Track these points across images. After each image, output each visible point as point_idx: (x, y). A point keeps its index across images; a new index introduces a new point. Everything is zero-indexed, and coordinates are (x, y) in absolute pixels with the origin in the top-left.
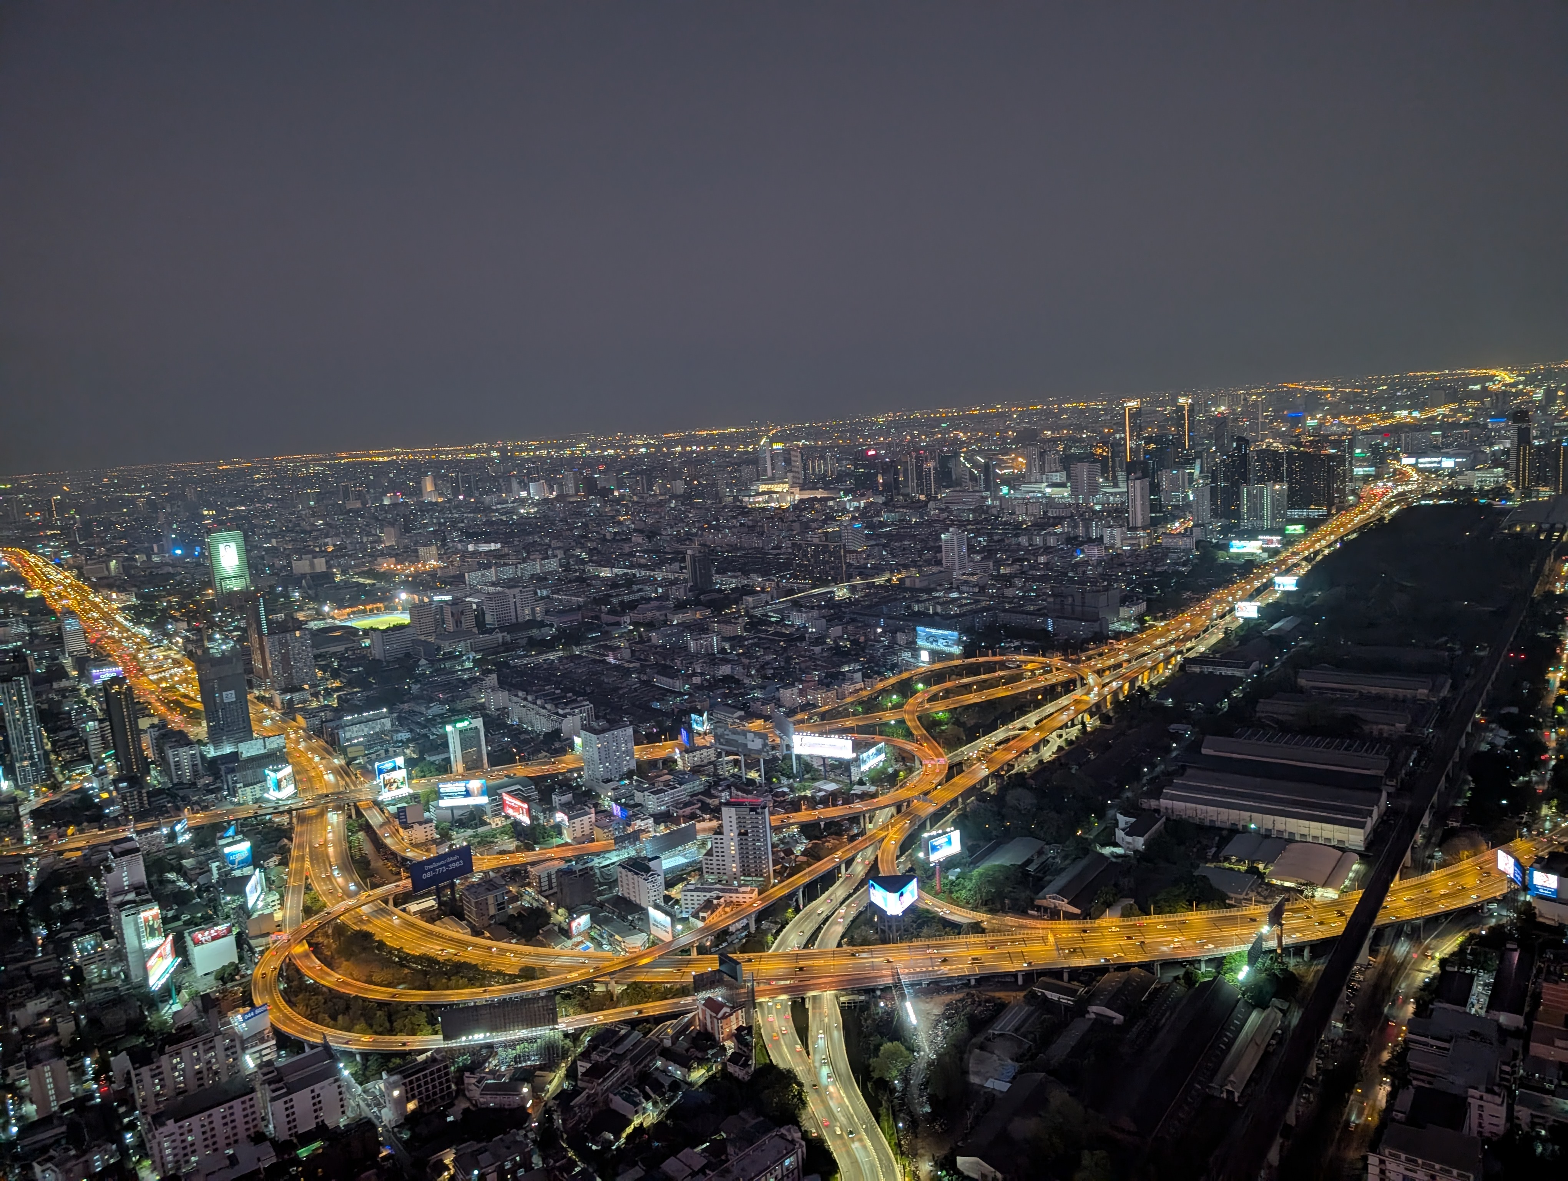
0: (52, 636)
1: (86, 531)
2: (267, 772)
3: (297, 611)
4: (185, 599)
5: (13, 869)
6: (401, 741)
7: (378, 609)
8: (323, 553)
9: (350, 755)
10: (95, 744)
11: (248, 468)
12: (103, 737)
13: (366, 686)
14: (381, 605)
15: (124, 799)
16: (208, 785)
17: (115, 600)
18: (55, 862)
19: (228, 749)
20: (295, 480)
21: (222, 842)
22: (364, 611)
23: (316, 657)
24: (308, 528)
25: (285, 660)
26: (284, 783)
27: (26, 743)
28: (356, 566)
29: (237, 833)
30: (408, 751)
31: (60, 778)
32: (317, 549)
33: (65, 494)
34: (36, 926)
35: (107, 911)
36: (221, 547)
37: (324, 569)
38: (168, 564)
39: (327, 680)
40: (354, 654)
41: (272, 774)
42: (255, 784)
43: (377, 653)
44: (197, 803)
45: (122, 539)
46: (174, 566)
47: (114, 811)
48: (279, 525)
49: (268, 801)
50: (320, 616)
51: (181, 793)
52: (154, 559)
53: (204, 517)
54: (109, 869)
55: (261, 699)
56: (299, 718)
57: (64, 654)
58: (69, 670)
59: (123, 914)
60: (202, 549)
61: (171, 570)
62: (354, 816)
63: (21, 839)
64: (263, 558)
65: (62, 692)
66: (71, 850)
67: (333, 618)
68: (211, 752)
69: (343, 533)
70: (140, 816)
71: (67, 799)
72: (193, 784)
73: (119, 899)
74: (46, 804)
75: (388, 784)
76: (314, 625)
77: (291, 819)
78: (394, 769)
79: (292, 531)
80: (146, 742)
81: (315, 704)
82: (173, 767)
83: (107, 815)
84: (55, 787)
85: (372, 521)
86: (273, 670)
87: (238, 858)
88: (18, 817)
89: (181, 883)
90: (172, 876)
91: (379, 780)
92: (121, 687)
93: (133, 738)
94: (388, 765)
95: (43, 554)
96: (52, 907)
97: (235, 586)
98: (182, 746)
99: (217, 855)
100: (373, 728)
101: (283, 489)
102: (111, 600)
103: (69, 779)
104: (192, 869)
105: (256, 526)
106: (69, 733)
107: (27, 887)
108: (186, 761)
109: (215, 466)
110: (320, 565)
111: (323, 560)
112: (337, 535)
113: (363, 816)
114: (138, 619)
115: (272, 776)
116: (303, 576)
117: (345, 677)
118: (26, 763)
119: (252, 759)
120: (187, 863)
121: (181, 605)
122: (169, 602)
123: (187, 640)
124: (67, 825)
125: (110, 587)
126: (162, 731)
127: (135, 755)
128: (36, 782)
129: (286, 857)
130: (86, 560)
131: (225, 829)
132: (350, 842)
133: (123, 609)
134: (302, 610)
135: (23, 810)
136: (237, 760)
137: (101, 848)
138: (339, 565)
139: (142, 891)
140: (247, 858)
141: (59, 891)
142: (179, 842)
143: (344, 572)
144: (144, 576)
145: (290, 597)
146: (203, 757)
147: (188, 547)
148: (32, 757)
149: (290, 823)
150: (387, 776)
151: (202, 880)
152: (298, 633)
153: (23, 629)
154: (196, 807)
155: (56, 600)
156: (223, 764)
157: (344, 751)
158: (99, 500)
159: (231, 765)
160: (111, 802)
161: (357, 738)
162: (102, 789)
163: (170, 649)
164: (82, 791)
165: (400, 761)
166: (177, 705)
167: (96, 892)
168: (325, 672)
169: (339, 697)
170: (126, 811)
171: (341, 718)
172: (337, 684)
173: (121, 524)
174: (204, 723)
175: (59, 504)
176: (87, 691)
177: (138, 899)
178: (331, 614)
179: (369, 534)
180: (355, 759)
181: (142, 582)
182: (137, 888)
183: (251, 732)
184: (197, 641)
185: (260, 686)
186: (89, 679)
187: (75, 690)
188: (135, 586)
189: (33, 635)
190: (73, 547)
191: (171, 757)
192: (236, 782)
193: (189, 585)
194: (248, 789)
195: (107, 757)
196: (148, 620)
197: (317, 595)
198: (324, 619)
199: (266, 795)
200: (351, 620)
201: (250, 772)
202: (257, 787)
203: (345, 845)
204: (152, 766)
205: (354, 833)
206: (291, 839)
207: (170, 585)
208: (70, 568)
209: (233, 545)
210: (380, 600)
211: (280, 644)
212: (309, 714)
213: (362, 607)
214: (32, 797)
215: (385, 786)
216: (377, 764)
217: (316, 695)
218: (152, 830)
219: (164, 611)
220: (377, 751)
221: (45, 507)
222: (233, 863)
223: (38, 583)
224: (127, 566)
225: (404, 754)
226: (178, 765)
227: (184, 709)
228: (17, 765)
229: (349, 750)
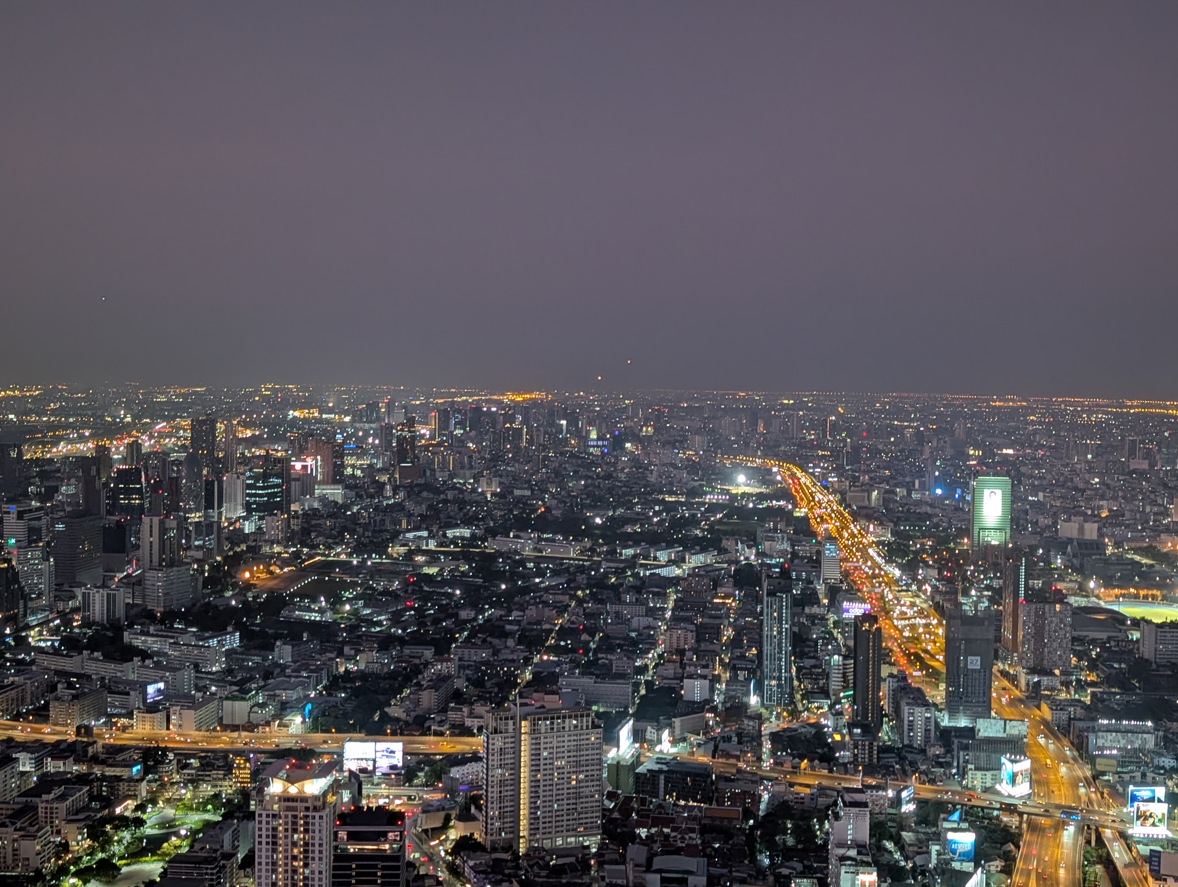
0: (810, 559)
1: (855, 456)
2: (1003, 760)
3: (1057, 580)
4: (939, 544)
5: (749, 787)
6: (1163, 768)
7: (1154, 597)
8: (1095, 517)
9: (1098, 768)
10: (835, 682)
11: (1022, 407)
12: (844, 676)
13: (1126, 687)
14: (1158, 593)
15: (856, 747)
16: (938, 756)
17: (871, 533)
18: (785, 793)
19: (963, 722)
20: (1073, 427)
21: (946, 825)
22: (1136, 597)
23: (1074, 639)
24: (1081, 486)
25: (1039, 634)
26: (1019, 778)
27: (777, 662)
28: (1132, 540)
29: (961, 820)
30: (1170, 783)
31: (800, 707)
32: (1089, 512)
33: (839, 415)
34: (761, 852)
35: (826, 860)
36: (986, 492)
37: (1095, 537)
38: (926, 503)
39: (1082, 670)
40: (1118, 645)
41: (1008, 764)
42: (988, 770)
43: (1147, 652)
44: (925, 773)
45: (886, 469)
46: (932, 506)
47: (844, 756)
48: (1049, 477)
49: (998, 793)
50: (1082, 591)
51: (910, 757)
52: (914, 496)
53: (969, 457)
54: (837, 817)
55: (1004, 674)
56: (1045, 707)
57: (819, 579)
58: (821, 596)
59: (843, 870)
60: (963, 492)
61: (929, 510)
62: (1093, 843)
63: (759, 759)
64: (1026, 512)
65: (812, 618)
66: (801, 785)
67: (1098, 597)
68: (946, 722)
69: (1123, 498)
70: (869, 771)
71: (803, 730)
72: (923, 751)
73: (841, 851)
74: (784, 730)
75: (1143, 817)
76: (1075, 601)
77: (1021, 823)
78: (1152, 800)
79: (1063, 486)
80: (885, 690)
81: (1063, 696)
82: (906, 727)
83: (837, 759)
84: (794, 714)
85: (1160, 488)
86: (1023, 644)
87: (961, 849)
88: (760, 736)
89: (897, 856)
90: (889, 845)
91: (1130, 809)
92: (871, 626)
93: (873, 683)
94: (1145, 792)
95: (813, 474)
96: (777, 838)
97: (994, 539)
98: (918, 705)
99: (938, 837)
100: (1132, 742)
101: (1057, 435)
102: (867, 532)
103: (808, 709)
104: (910, 845)
105: (1023, 475)
106: (813, 662)
107: (759, 809)
108: (919, 723)
109: (988, 401)
110: (1091, 531)
111: (1096, 526)
112: (1115, 498)
113: (1104, 846)
114: (891, 557)
115: (1008, 767)
116: (1070, 541)
117: (1103, 672)
118: (774, 683)
119: (990, 741)
120: (907, 836)
121: (934, 550)
122: (923, 545)
123: (935, 588)
124: (802, 758)
125: (869, 518)
126: (902, 684)
127: (873, 705)
128: (779, 704)
129: (1010, 865)
130: (850, 486)
131: (951, 813)
132: (1085, 873)
133: (878, 544)
134: (1064, 581)
135: (767, 729)
136: (973, 738)
137: (828, 792)
138: (1113, 535)
139: (864, 851)
140: (970, 851)
141: (785, 824)
142: (903, 810)
143: (1118, 544)
144: (902, 512)
145: (1050, 563)
146: (937, 724)
147: (950, 488)
148: (779, 679)
149: (1019, 827)
150: (1144, 807)
151: (919, 860)
152: (1058, 607)
153: (786, 546)
154: (924, 777)
155: (818, 523)
156: (956, 737)
157: (1091, 760)
158: (870, 425)
159: (965, 741)
160: (842, 745)
161: (1111, 748)
162: (836, 730)
163: (918, 596)
164: (818, 727)
165: (1160, 792)
166: (916, 659)
167: (817, 836)
168: (1080, 659)
169: (1093, 694)
170: (855, 761)
171: (1095, 719)
172: (1093, 678)
173: (887, 454)
174: (943, 686)
175: (834, 424)
176: (835, 623)
177: (859, 858)
178: (1096, 592)
179: (1154, 503)
180: (1103, 773)
181: (899, 518)
182: (860, 847)
183: (990, 709)
184: (946, 593)
185: (1006, 659)
186: (839, 611)
187: (823, 619)
188: (892, 521)
189: (794, 554)
190: (839, 471)
191: (906, 715)
192: (967, 762)
193: (945, 530)
194: (979, 774)
195: (844, 697)
196: (900, 561)
197: (1082, 565)
198: (1087, 596)
199: (998, 787)
200: (1119, 603)
201: (983, 755)
202: (989, 774)
203: (1079, 874)
204: (885, 719)
205: (1091, 863)
206: (1018, 847)
207: (926, 526)
208: (834, 492)
209: (999, 492)
210: (1159, 586)
211: (1037, 615)
212: (1057, 706)
213: (1132, 590)
214: (773, 719)
215: (1138, 818)
216: (1131, 787)
217: (1067, 684)
218: (878, 788)
219: (916, 553)
220: (1132, 771)
221: (820, 425)
222: (954, 852)
223: (804, 503)
224: (887, 498)
225: (1166, 786)
226: (911, 726)
227: (924, 666)
228: (766, 683)
229: (1098, 760)
